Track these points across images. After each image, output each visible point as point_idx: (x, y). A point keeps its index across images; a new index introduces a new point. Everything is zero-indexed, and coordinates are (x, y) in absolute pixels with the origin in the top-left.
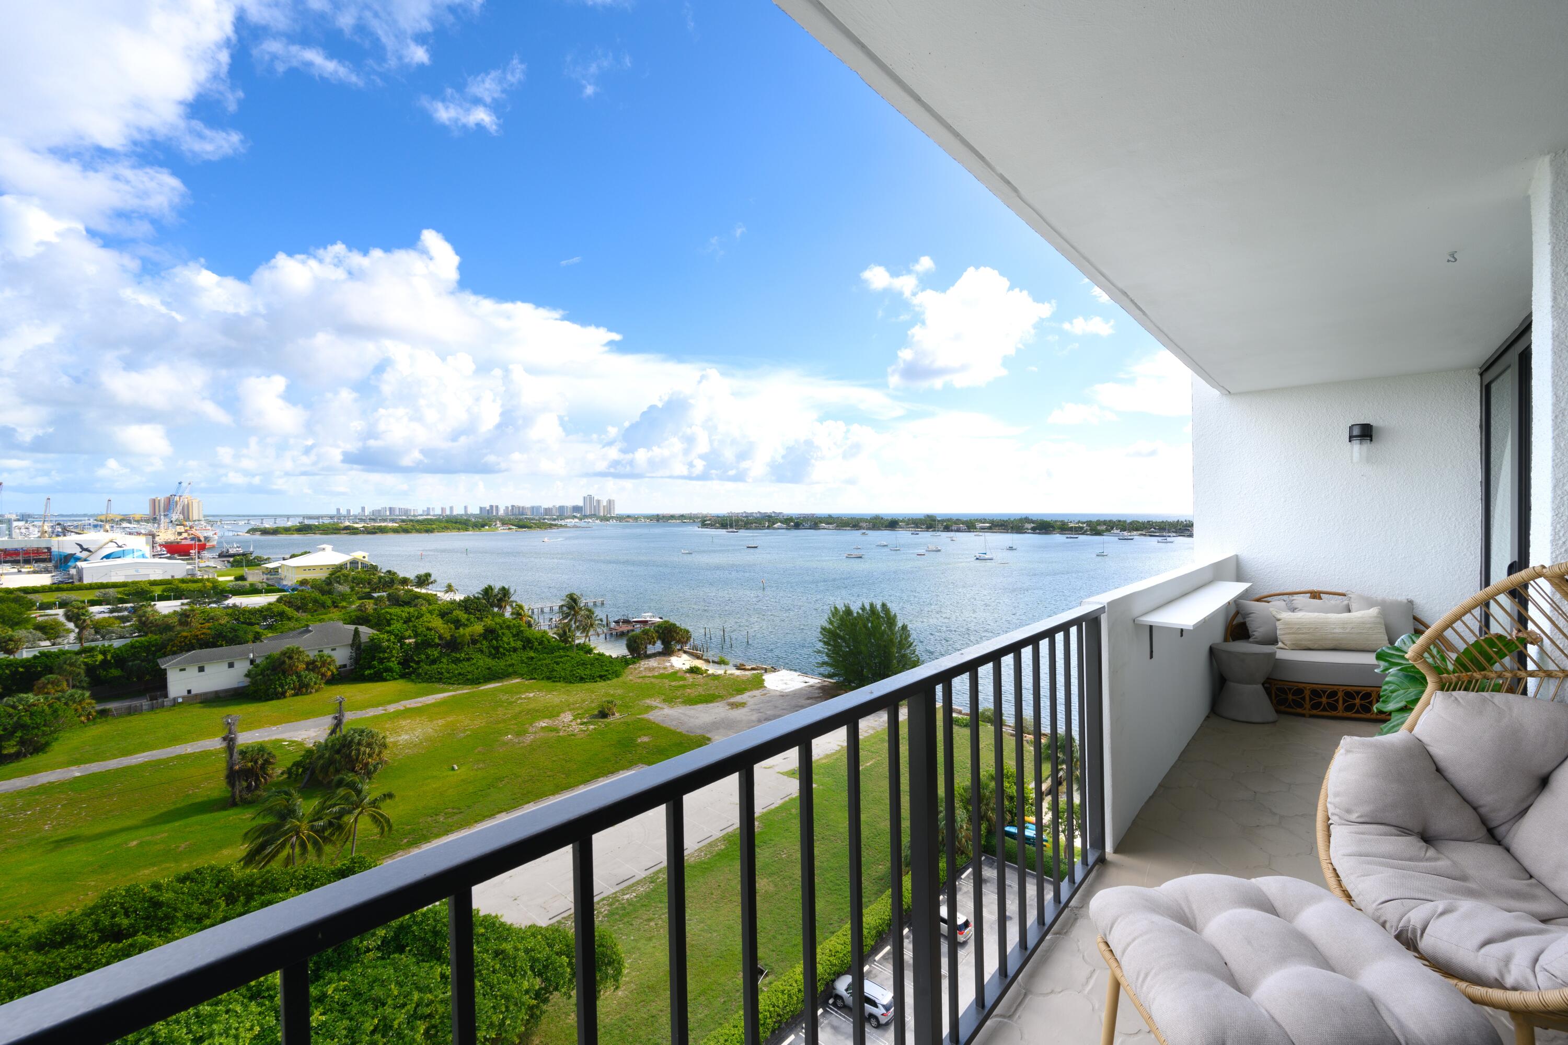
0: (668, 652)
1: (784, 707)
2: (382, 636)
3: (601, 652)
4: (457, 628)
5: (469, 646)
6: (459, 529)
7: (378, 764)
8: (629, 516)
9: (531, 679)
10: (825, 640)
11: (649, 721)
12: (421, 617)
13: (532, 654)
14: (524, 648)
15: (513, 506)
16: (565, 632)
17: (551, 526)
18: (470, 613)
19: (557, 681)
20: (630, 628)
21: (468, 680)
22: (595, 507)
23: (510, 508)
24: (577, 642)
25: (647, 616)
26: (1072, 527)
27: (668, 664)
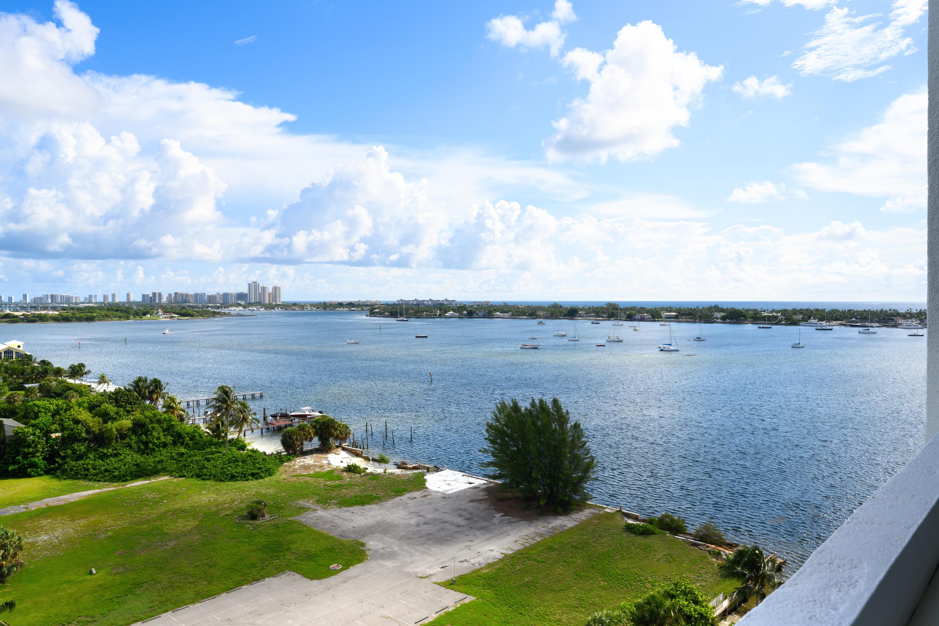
0: (325, 449)
1: (445, 510)
2: (26, 430)
3: (255, 447)
4: (105, 422)
5: (117, 441)
6: (120, 317)
7: (13, 566)
8: (295, 304)
9: (180, 477)
10: (492, 438)
11: (300, 524)
12: (70, 409)
13: (183, 450)
14: (175, 443)
15: (176, 294)
16: (218, 426)
17: (214, 314)
18: (121, 406)
19: (207, 479)
20: (288, 422)
21: (115, 477)
22: (260, 294)
23: (173, 296)
24: (230, 437)
25: (306, 410)
26: (765, 316)
27: (325, 462)
